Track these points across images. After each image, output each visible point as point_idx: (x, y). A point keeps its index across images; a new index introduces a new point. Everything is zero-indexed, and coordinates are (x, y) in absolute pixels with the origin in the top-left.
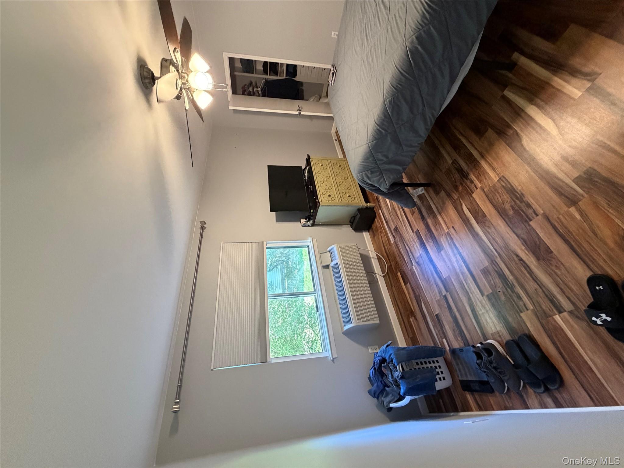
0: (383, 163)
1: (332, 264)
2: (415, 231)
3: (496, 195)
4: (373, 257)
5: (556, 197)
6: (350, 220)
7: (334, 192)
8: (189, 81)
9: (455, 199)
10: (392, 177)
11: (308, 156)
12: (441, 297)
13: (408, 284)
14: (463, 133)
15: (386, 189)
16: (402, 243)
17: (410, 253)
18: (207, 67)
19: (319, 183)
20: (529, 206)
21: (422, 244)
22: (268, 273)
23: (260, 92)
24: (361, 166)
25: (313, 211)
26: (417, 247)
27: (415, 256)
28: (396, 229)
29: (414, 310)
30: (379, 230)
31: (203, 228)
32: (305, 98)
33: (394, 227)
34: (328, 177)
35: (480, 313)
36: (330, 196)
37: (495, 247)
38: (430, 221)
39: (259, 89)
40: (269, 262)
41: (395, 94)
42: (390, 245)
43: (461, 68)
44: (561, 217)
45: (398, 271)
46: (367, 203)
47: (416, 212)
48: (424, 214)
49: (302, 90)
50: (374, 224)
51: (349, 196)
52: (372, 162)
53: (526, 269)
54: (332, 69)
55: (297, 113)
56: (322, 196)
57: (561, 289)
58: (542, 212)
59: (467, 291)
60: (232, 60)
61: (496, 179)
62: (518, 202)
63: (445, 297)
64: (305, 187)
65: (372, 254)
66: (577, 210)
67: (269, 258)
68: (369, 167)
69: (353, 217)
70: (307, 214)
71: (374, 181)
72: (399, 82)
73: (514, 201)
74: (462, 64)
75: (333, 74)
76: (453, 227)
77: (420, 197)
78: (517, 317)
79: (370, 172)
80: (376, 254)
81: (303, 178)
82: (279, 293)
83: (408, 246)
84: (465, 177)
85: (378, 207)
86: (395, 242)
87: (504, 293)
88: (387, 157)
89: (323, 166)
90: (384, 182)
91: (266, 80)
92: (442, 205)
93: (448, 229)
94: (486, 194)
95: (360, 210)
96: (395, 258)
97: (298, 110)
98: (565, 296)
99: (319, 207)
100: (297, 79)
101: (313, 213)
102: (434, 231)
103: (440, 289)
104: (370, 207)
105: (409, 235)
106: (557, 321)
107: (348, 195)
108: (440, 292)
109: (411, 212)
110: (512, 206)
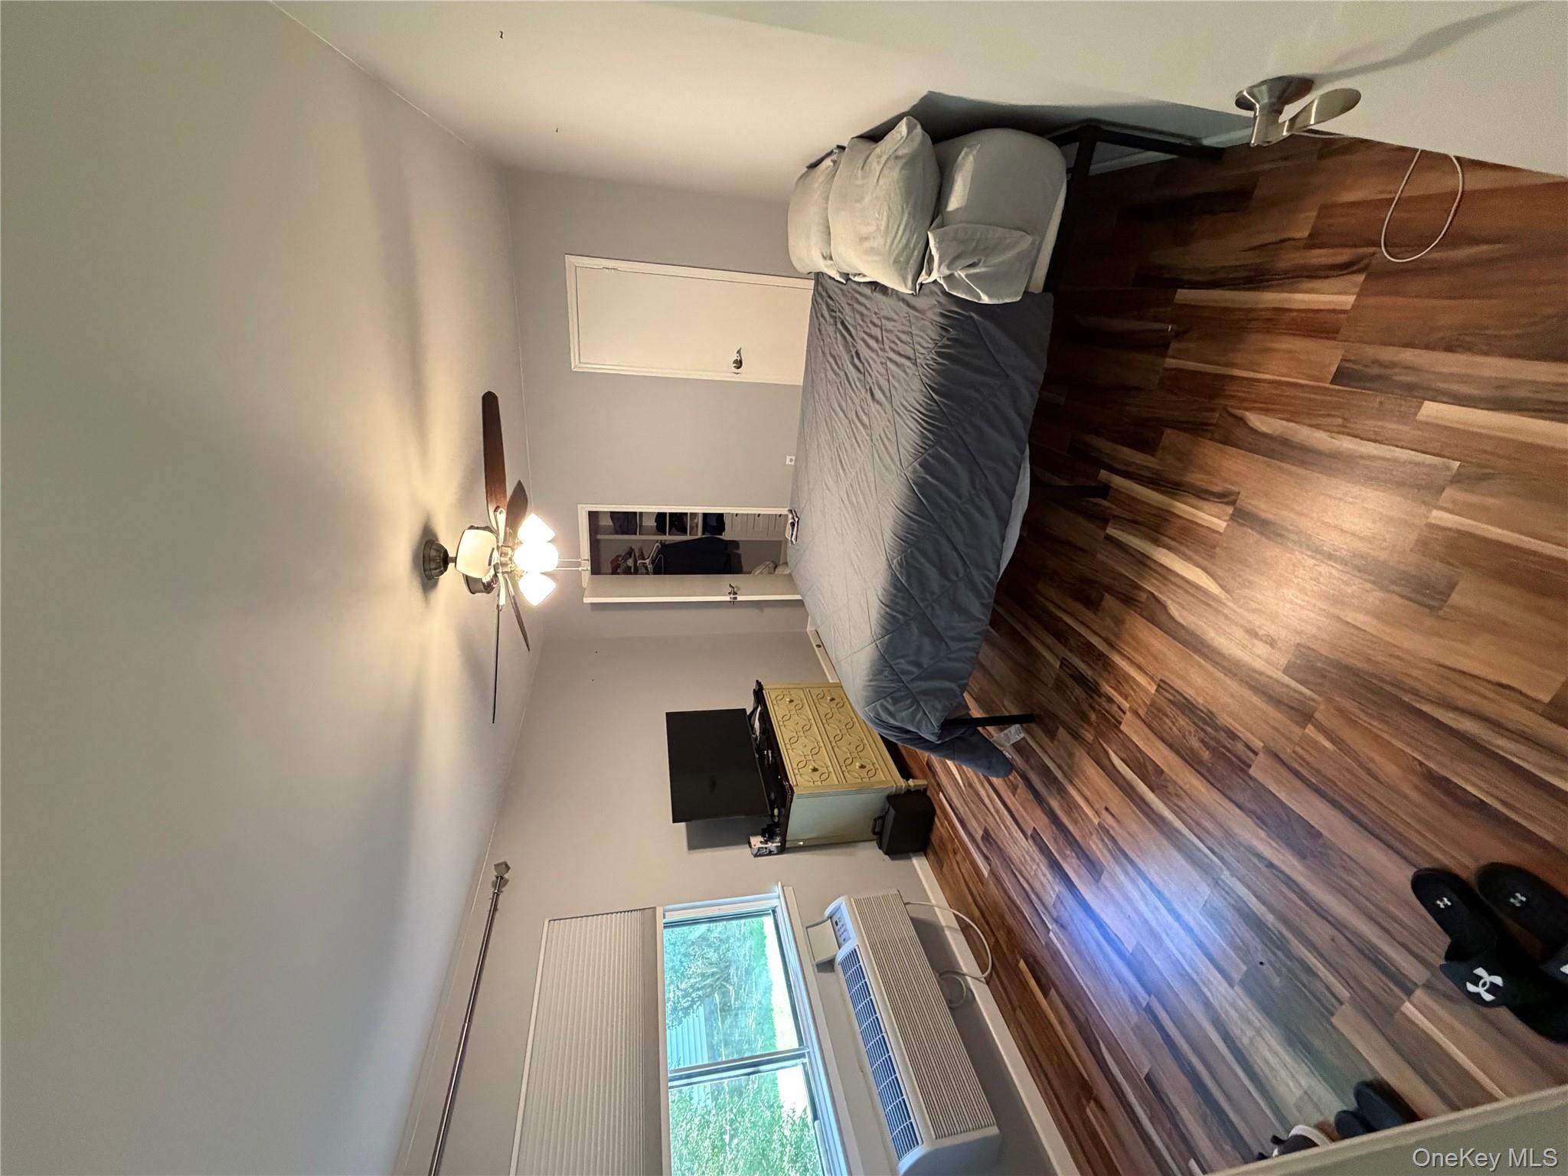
0: (912, 680)
1: (841, 955)
2: (1029, 833)
3: (1165, 723)
4: (947, 927)
5: (1270, 708)
6: (875, 826)
7: (824, 760)
8: (515, 559)
9: (1090, 742)
10: (940, 707)
11: (758, 683)
12: (1139, 1014)
13: (1053, 990)
14: (1062, 606)
15: (933, 734)
16: (1009, 874)
17: (1033, 897)
18: (550, 534)
19: (787, 741)
20: (1233, 735)
21: (1055, 866)
22: (668, 1031)
23: (650, 567)
24: (870, 688)
25: (779, 812)
26: (1044, 875)
27: (1047, 903)
28: (987, 836)
29: (1088, 1076)
30: (950, 846)
31: (500, 882)
32: (744, 570)
33: (981, 832)
34: (807, 727)
35: (1246, 1041)
36: (815, 770)
37: (1209, 844)
38: (1054, 804)
39: (647, 561)
40: (672, 995)
41: (906, 551)
42: (982, 884)
43: (1013, 501)
44: (1298, 749)
45: (1018, 957)
46: (907, 780)
47: (1020, 786)
48: (1037, 788)
49: (739, 556)
50: (935, 831)
51: (862, 767)
52: (890, 678)
53: (1290, 888)
54: (790, 516)
55: (727, 598)
56: (796, 771)
57: (1382, 928)
58: (1262, 744)
59: (1193, 980)
60: (593, 516)
61: (1153, 689)
62: (1209, 730)
63: (1149, 1009)
64: (757, 756)
65: (945, 917)
66: (1319, 731)
67: (672, 982)
68: (887, 690)
69: (879, 818)
70: (765, 822)
71: (902, 721)
72: (909, 530)
73: (1202, 729)
74: (1011, 495)
75: (793, 524)
76: (1106, 809)
77: (1018, 747)
78: (1328, 1031)
79: (891, 701)
80: (956, 916)
81: (750, 737)
82: (700, 1063)
83: (1023, 877)
84: (1094, 692)
85: (936, 786)
86: (992, 872)
87: (1271, 964)
88: (918, 665)
89: (794, 704)
90: (925, 718)
91: (661, 543)
92: (1069, 762)
93: (1099, 816)
94: (1145, 722)
95: (894, 799)
96: (1002, 918)
97: (730, 593)
98: (1397, 945)
99: (792, 799)
100: (727, 536)
101: (778, 816)
102: (1071, 828)
103: (1130, 989)
104: (917, 788)
105: (1020, 848)
106: (1413, 1019)
107: (858, 764)
108: (1134, 999)
109: (1009, 787)
110: (1202, 741)
